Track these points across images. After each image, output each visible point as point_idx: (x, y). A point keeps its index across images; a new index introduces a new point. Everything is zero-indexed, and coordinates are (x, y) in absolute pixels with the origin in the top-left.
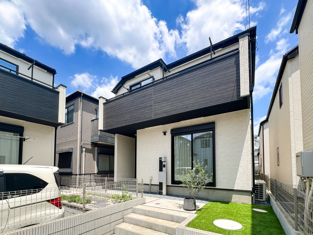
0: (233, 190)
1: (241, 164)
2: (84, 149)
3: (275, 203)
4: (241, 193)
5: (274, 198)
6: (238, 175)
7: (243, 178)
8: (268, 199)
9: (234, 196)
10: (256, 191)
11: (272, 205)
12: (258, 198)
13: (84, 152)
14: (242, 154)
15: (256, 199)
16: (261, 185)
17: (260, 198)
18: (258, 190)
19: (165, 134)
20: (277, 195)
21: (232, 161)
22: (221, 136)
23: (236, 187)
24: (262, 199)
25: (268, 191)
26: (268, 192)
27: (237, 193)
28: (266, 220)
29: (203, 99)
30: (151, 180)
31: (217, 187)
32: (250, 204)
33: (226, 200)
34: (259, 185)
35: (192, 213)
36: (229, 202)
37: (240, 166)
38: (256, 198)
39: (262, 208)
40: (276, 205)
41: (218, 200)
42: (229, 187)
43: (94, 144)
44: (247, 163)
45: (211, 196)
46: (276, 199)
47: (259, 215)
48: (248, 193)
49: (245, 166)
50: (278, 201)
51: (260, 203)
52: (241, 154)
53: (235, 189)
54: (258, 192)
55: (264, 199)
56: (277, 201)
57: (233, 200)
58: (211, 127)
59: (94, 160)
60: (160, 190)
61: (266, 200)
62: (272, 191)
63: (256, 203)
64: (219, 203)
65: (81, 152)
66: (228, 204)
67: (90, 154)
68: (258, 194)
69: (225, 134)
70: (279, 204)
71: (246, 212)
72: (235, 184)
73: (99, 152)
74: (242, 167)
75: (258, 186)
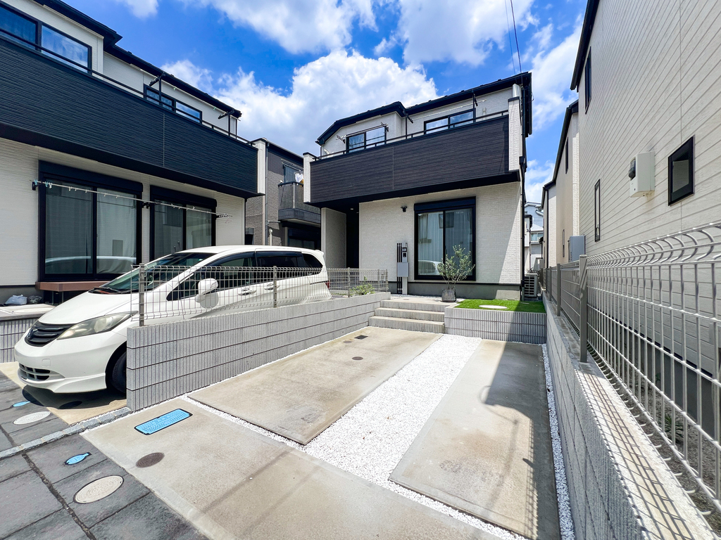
0: (498, 284)
1: (508, 251)
2: (271, 231)
4: (507, 287)
6: (504, 265)
7: (510, 269)
9: (498, 291)
10: (525, 284)
12: (528, 294)
15: (526, 295)
16: (532, 278)
17: (530, 294)
18: (528, 283)
19: (404, 209)
22: (483, 216)
23: (501, 280)
24: (533, 294)
27: (503, 287)
29: (462, 170)
31: (477, 282)
32: (517, 300)
33: (489, 295)
34: (530, 277)
36: (493, 297)
38: (525, 293)
42: (493, 281)
43: (283, 223)
44: (515, 250)
48: (516, 288)
51: (530, 300)
53: (500, 282)
54: (528, 286)
57: (498, 296)
58: (470, 204)
60: (398, 288)
63: (526, 299)
65: (268, 235)
66: (492, 300)
67: (278, 238)
68: (528, 288)
69: (489, 213)
72: (501, 277)
74: (509, 255)
75: (528, 278)
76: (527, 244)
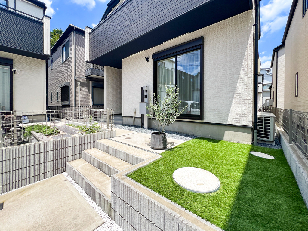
1: (237, 90)
2: (79, 83)
3: (288, 146)
4: (237, 129)
5: (288, 137)
6: (233, 105)
7: (240, 109)
8: (278, 140)
9: (227, 132)
10: (258, 127)
11: (283, 148)
12: (262, 137)
13: (79, 86)
14: (239, 76)
15: (259, 138)
16: (268, 119)
17: (265, 137)
18: (262, 125)
19: (147, 60)
20: (292, 134)
21: (225, 87)
22: (211, 55)
23: (229, 121)
24: (268, 138)
25: (279, 127)
26: (279, 129)
27: (232, 128)
28: (269, 173)
30: (135, 112)
31: (205, 121)
32: (248, 144)
33: (215, 137)
34: (264, 118)
35: (158, 154)
36: (220, 140)
37: (236, 92)
38: (258, 136)
39: (266, 151)
40: (289, 148)
41: (206, 137)
42: (221, 120)
43: (88, 78)
44: (246, 88)
45: (198, 131)
46: (291, 140)
47: (259, 163)
48: (247, 130)
49: (243, 92)
50: (294, 142)
51: (264, 144)
52: (237, 76)
53: (228, 123)
54: (262, 128)
55: (271, 139)
56: (292, 142)
57: (225, 138)
59: (89, 93)
60: (142, 123)
61: (274, 141)
62: (284, 127)
63: (258, 143)
64: (205, 141)
65: (76, 86)
66: (217, 142)
67: (85, 88)
68: (262, 131)
69: (216, 52)
70: (295, 147)
71: (239, 157)
72: (229, 117)
73: (93, 86)
74: (238, 94)
75: (262, 119)
76: (260, 90)
